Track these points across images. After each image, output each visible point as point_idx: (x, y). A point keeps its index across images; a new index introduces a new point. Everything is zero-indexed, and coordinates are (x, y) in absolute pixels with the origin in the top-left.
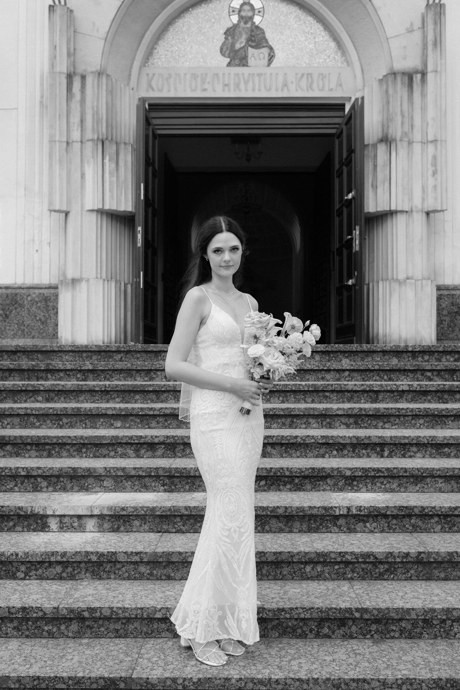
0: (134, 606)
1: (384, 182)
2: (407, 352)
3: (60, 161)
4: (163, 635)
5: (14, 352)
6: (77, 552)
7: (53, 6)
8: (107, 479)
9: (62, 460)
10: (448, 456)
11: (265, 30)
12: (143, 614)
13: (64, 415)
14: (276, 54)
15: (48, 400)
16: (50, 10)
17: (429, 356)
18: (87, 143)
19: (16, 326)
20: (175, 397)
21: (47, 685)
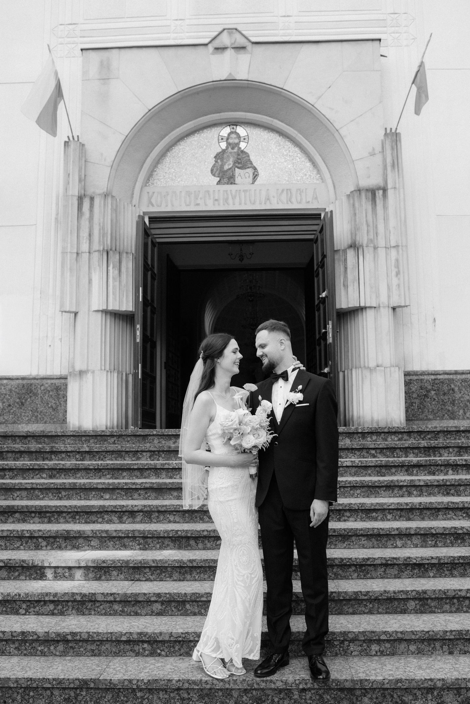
0: (105, 631)
1: (354, 282)
2: (358, 433)
3: (71, 269)
4: (128, 654)
5: (25, 437)
6: (65, 593)
7: (68, 142)
8: (94, 539)
9: (59, 525)
10: (376, 519)
11: (249, 153)
12: (112, 638)
13: (63, 488)
14: (259, 173)
15: (51, 477)
16: (65, 145)
17: (377, 436)
18: (94, 253)
19: (31, 412)
20: (156, 474)
21: (37, 684)
